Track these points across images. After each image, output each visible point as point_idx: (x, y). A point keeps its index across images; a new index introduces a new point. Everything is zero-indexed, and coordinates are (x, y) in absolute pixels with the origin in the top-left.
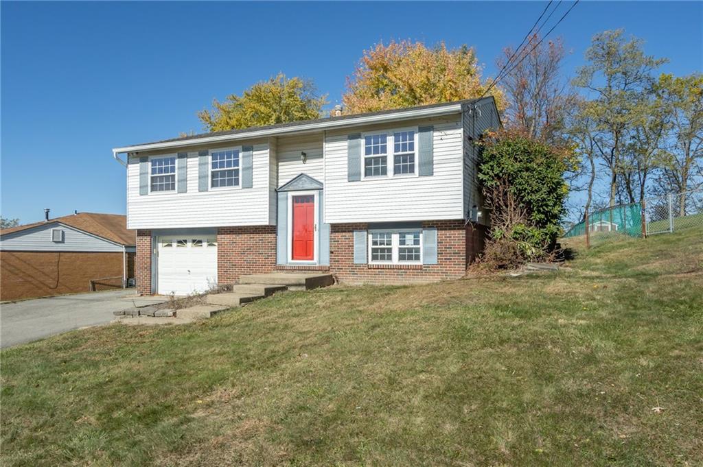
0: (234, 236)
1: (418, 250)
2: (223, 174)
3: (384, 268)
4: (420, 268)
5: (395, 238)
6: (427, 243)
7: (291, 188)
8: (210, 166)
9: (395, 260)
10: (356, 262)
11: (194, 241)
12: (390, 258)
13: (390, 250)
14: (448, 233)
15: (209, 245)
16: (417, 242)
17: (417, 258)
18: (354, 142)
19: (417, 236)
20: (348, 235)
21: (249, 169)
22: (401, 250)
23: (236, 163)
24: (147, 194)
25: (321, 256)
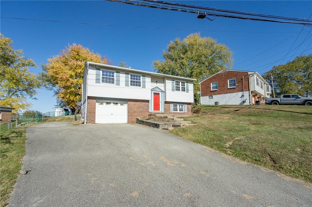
0: (135, 102)
1: (182, 109)
2: (134, 82)
3: (176, 113)
4: (183, 113)
5: (178, 106)
6: (185, 107)
7: (153, 90)
8: (130, 78)
9: (178, 111)
10: (171, 111)
11: (114, 103)
12: (177, 111)
13: (177, 109)
14: (189, 105)
15: (121, 105)
16: (182, 107)
17: (182, 111)
18: (173, 81)
19: (182, 105)
20: (169, 104)
21: (144, 82)
22: (179, 109)
23: (140, 80)
24: (99, 83)
25: (162, 109)
